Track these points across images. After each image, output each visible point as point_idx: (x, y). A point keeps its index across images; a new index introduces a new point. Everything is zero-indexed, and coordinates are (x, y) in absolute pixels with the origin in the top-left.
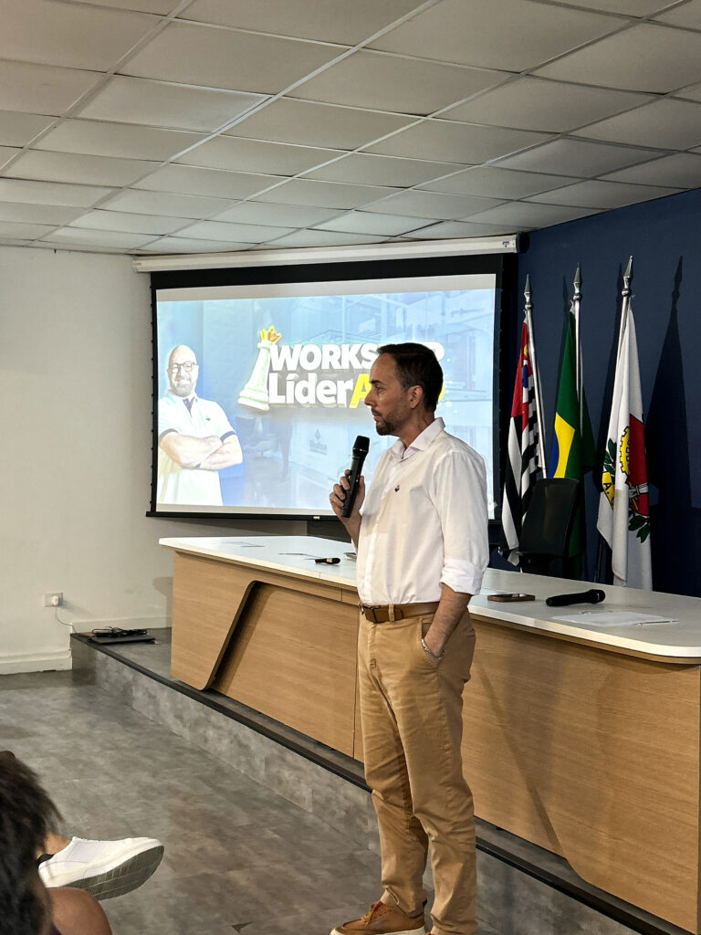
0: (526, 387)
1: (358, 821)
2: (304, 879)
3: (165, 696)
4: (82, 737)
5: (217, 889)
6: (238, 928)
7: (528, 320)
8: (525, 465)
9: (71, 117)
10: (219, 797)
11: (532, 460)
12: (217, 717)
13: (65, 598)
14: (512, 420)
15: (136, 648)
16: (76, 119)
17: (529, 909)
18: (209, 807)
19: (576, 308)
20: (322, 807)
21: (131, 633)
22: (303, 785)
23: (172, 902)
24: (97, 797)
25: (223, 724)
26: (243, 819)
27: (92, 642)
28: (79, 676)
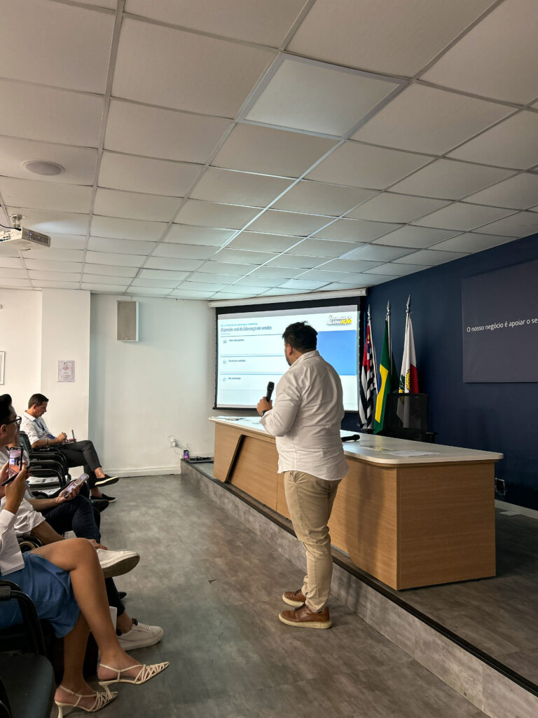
0: (369, 352)
1: (275, 539)
2: (247, 563)
3: (211, 485)
4: (175, 501)
5: (208, 565)
6: (210, 582)
7: (369, 324)
8: (369, 386)
9: (160, 242)
10: (223, 528)
11: (372, 385)
12: (228, 494)
13: (179, 443)
14: (363, 367)
15: (206, 465)
16: (163, 242)
18: (217, 532)
19: (388, 319)
20: (263, 532)
21: (204, 459)
22: (257, 523)
23: (187, 569)
24: (172, 526)
25: (230, 496)
27: (187, 462)
28: (184, 477)
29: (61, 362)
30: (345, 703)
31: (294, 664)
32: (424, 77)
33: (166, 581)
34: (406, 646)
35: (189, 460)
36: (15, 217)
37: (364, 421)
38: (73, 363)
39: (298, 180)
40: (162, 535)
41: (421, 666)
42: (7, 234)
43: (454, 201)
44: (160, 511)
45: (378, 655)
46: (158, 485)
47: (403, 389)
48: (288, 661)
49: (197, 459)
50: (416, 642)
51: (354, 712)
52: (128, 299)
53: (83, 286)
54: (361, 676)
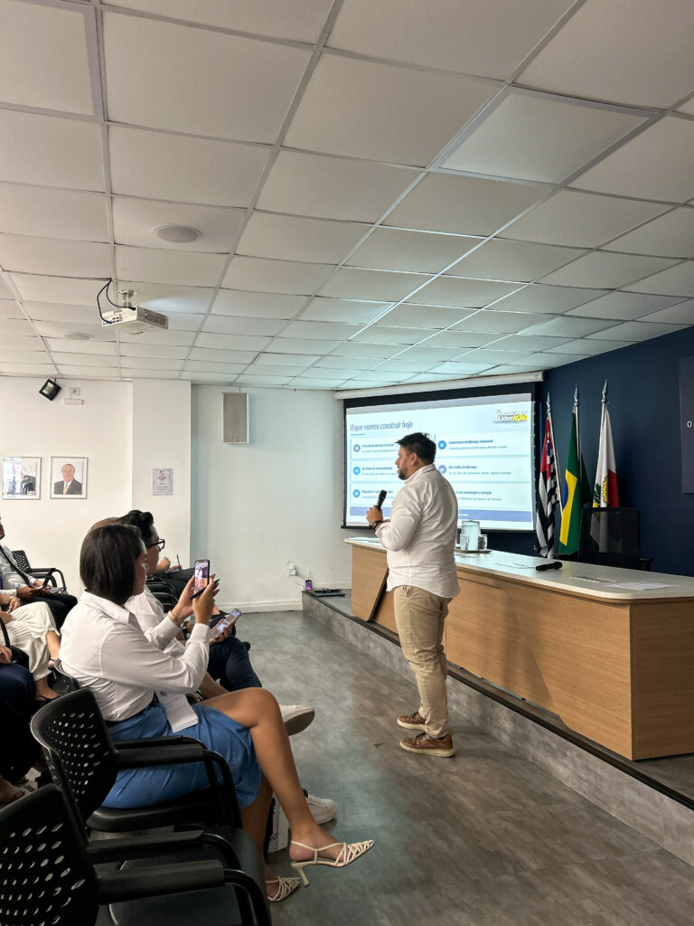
0: (549, 454)
3: (349, 625)
4: (305, 644)
5: (368, 725)
6: (377, 746)
7: (549, 418)
8: (549, 499)
9: (294, 320)
10: (374, 678)
11: (553, 497)
12: (374, 636)
13: (299, 571)
14: (541, 474)
15: (335, 598)
16: (297, 320)
17: (539, 743)
18: (367, 683)
19: (576, 411)
21: (333, 591)
23: (343, 730)
24: (309, 676)
25: (377, 639)
26: (385, 690)
27: (312, 595)
28: (306, 614)
29: (157, 470)
30: (588, 900)
31: (509, 850)
32: (683, 109)
33: (322, 745)
34: (650, 831)
35: (312, 593)
36: (125, 294)
37: (542, 543)
38: (170, 471)
39: (488, 239)
40: (300, 687)
41: (673, 857)
42: (117, 315)
43: (684, 259)
44: (289, 656)
45: (614, 842)
46: (278, 624)
47: (599, 502)
48: (502, 847)
49: (324, 591)
50: (665, 826)
51: (602, 911)
52: (235, 390)
53: (184, 375)
54: (599, 867)
